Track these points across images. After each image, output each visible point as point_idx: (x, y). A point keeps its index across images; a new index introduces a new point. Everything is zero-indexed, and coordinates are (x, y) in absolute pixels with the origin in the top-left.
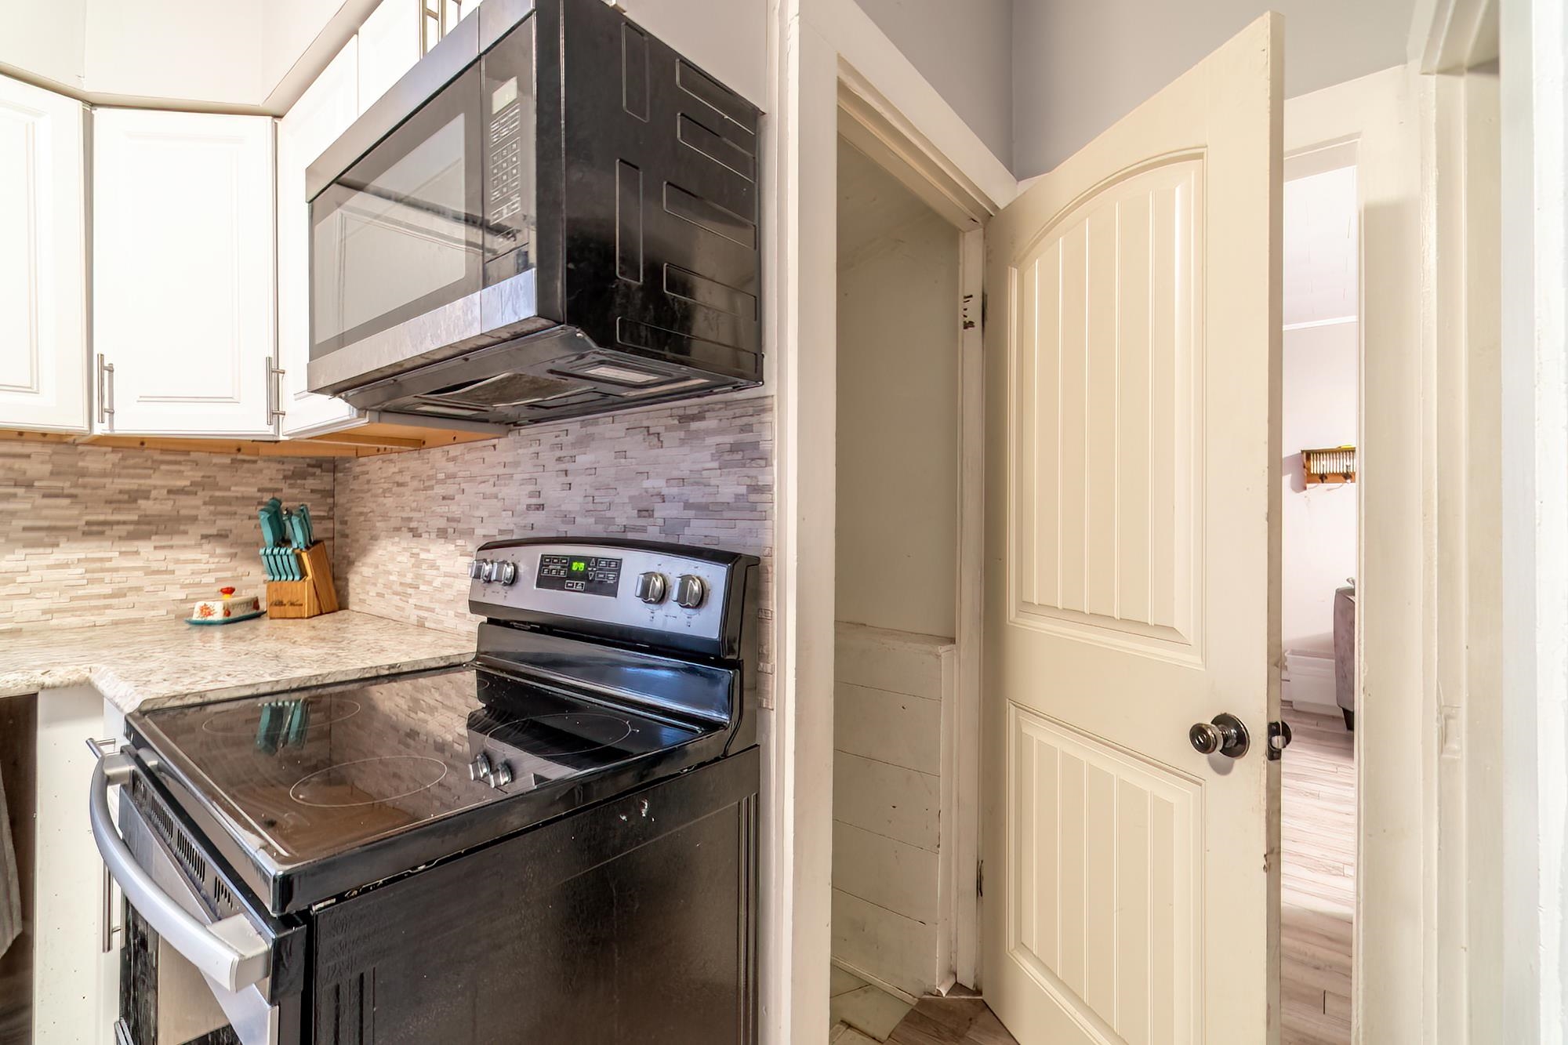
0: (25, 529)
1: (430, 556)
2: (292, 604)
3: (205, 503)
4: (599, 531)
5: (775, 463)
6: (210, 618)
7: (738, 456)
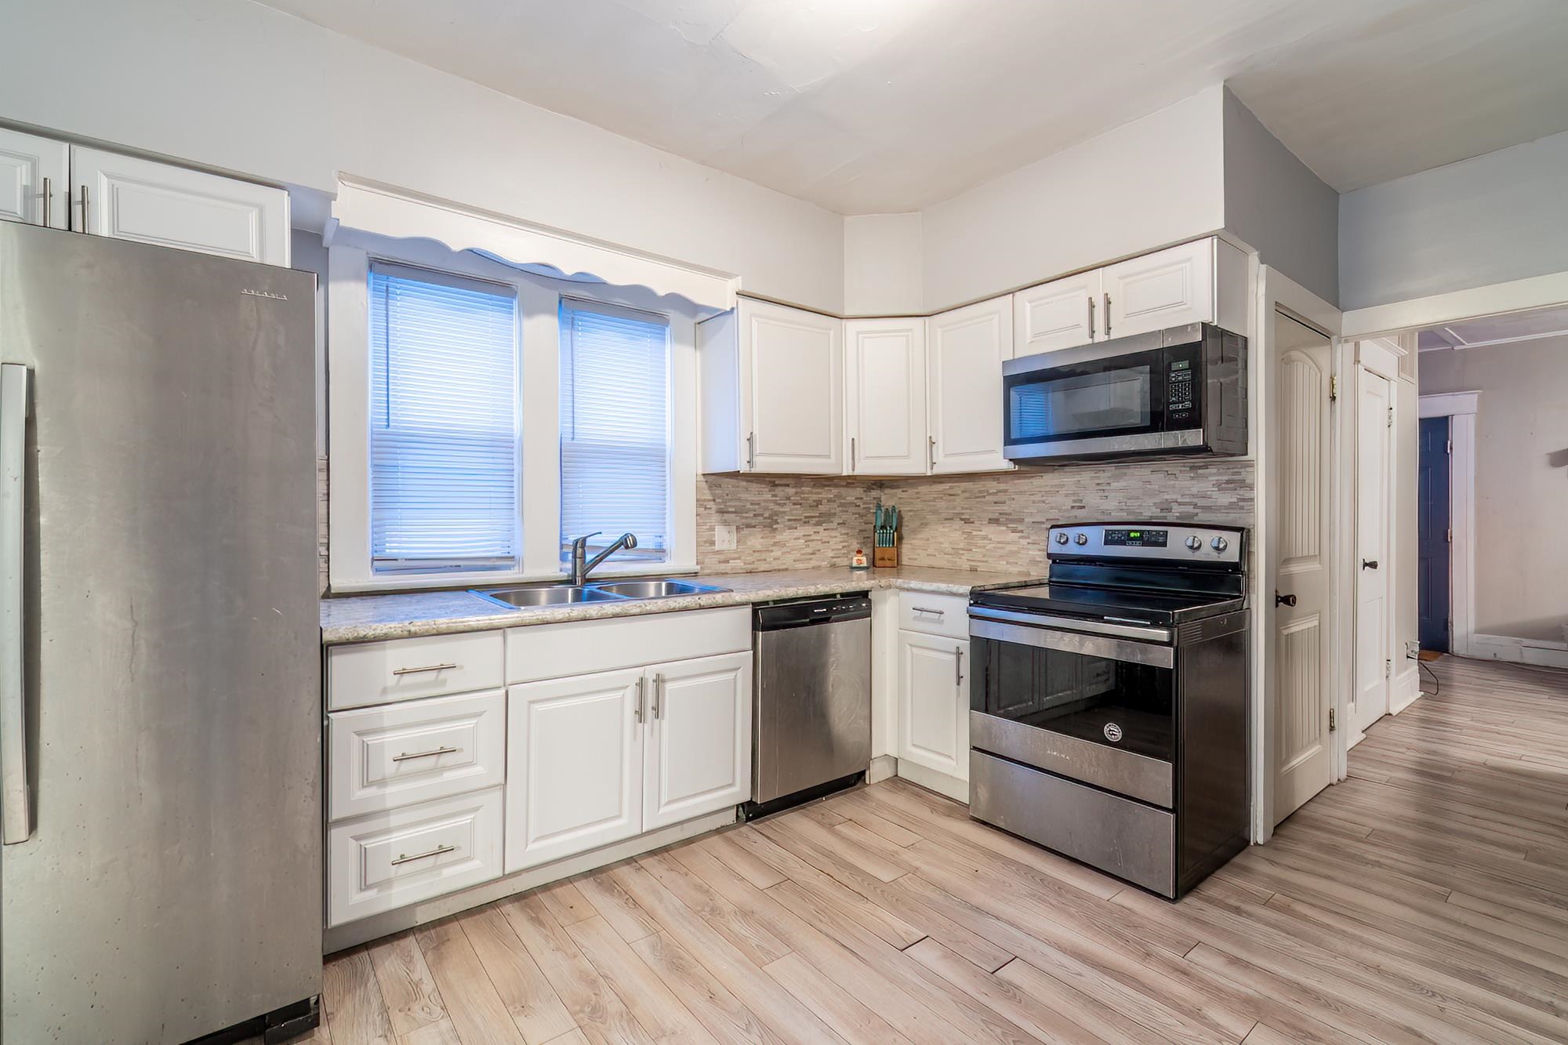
0: (789, 520)
1: (983, 533)
2: (889, 560)
3: (838, 507)
4: (1131, 518)
5: (1255, 489)
6: (862, 565)
7: (1232, 485)
